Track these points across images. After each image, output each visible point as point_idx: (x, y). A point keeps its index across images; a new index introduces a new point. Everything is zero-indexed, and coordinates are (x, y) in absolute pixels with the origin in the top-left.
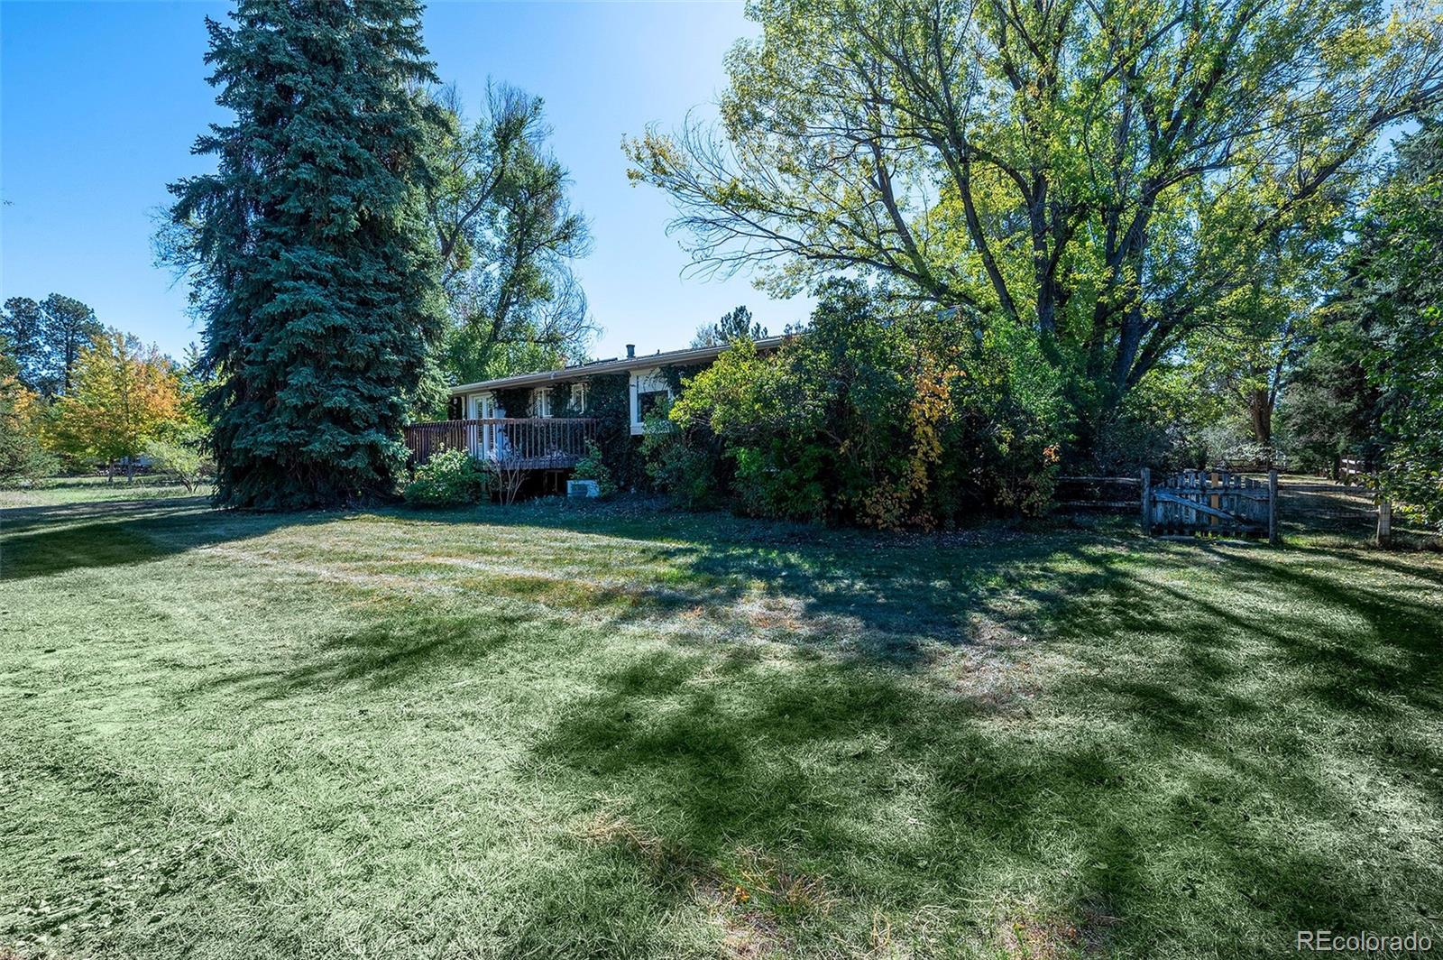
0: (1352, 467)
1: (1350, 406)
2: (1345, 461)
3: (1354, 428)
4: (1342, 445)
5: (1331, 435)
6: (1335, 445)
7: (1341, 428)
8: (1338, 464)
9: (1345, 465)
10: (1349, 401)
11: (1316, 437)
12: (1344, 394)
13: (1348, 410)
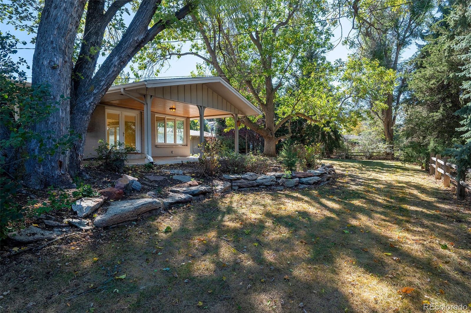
0: (440, 166)
1: (437, 115)
2: (434, 159)
3: (439, 132)
4: (432, 145)
5: (424, 138)
6: (427, 145)
7: (431, 133)
8: (429, 161)
9: (434, 162)
10: (437, 112)
11: (415, 139)
12: (434, 107)
13: (436, 118)
